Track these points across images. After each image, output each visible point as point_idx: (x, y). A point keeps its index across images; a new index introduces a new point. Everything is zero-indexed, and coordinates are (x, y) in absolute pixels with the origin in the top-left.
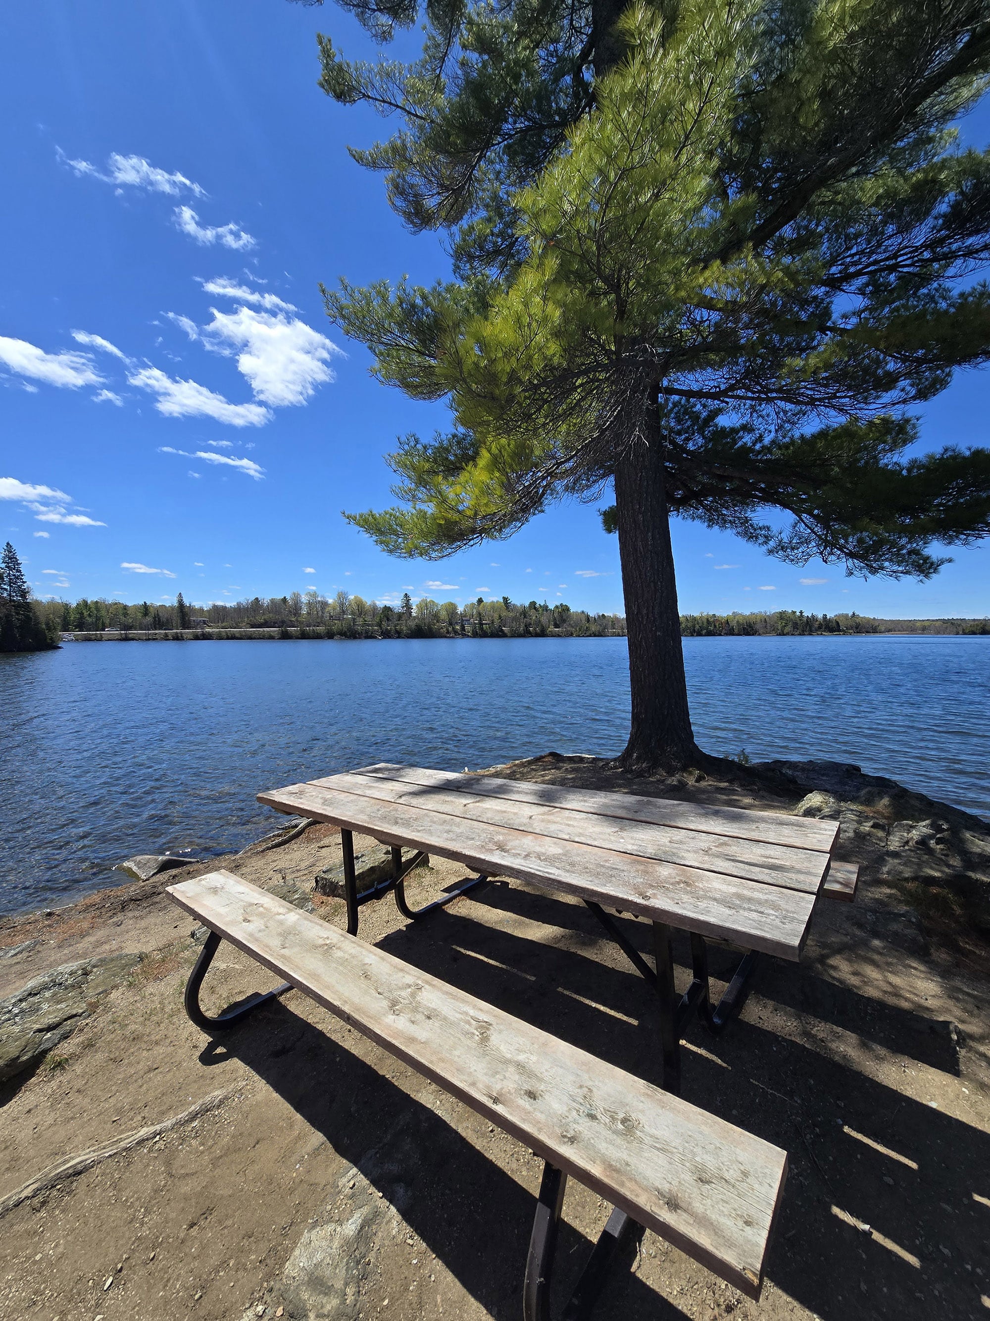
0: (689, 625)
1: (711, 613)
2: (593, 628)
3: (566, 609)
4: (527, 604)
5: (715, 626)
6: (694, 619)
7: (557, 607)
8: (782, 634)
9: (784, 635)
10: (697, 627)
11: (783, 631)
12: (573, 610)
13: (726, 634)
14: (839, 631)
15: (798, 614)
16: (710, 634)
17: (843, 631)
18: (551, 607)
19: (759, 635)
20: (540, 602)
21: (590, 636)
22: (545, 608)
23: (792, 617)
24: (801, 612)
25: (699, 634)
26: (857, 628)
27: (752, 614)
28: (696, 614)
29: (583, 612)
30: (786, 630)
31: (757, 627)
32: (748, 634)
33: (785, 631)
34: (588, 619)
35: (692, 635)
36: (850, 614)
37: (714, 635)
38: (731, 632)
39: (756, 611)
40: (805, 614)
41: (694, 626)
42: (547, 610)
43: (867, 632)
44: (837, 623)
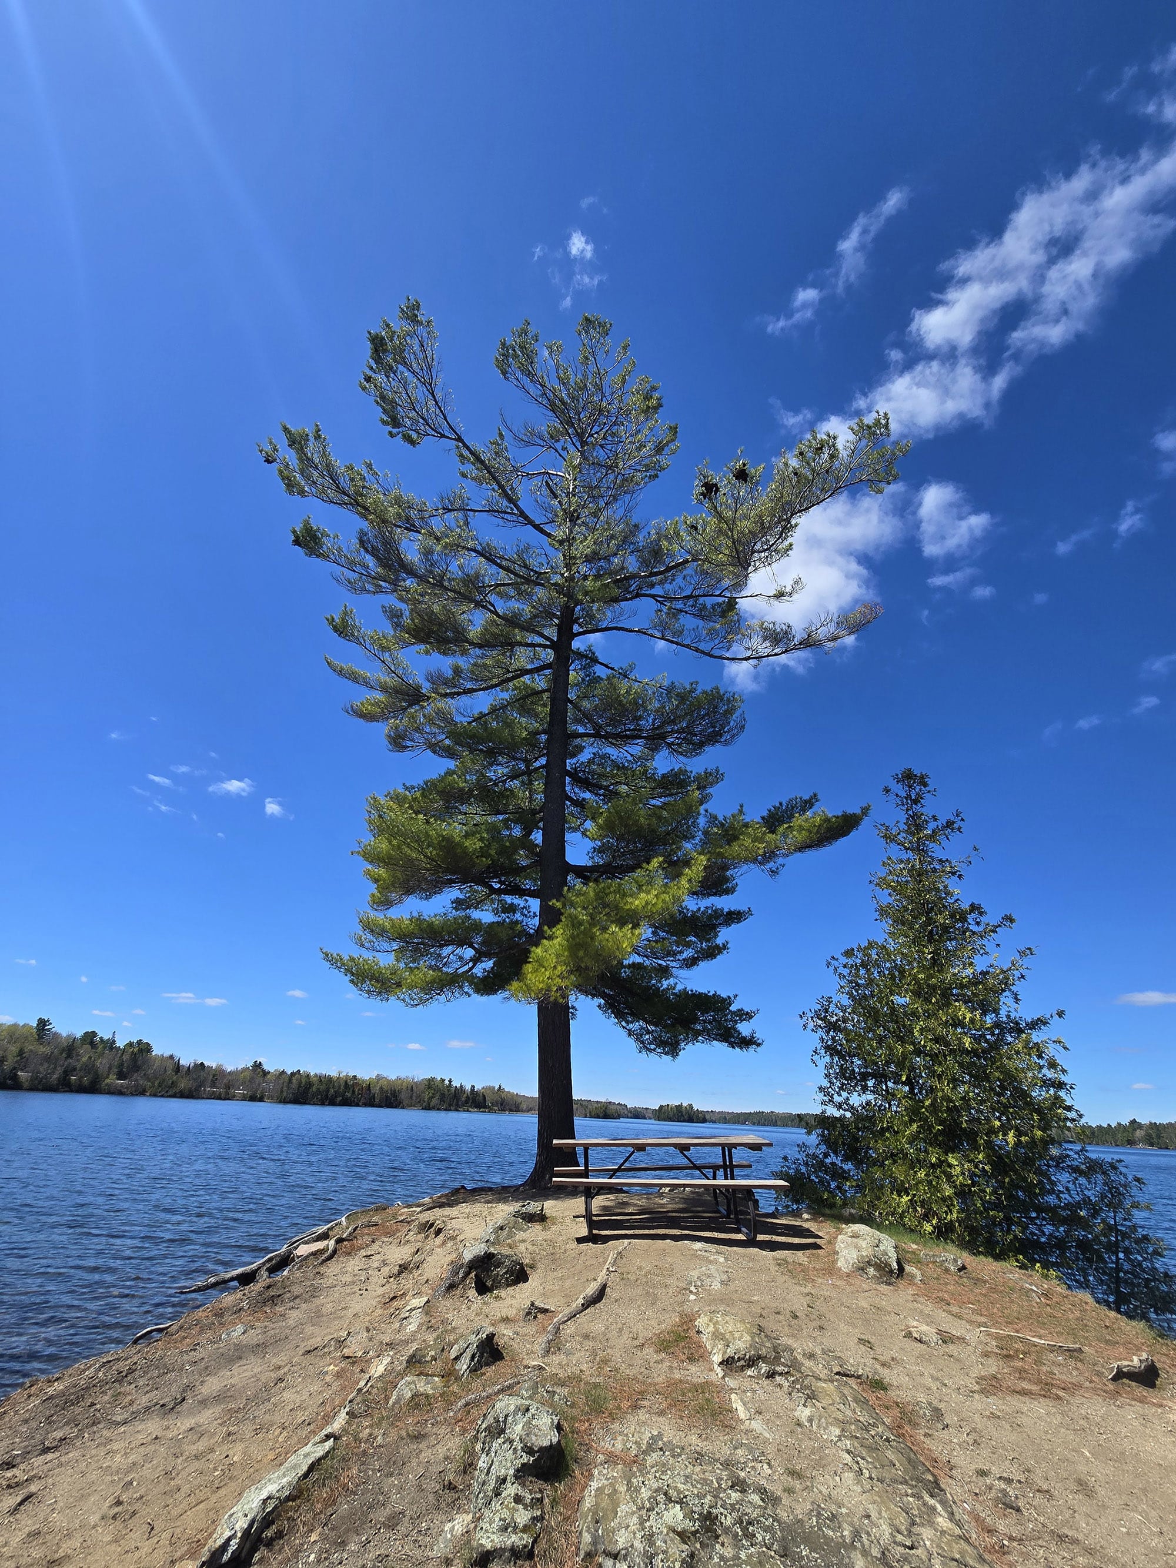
0: (323, 1087)
1: (351, 1074)
2: (183, 1084)
3: (144, 1049)
4: (79, 1034)
5: (354, 1092)
6: (329, 1080)
7: (131, 1044)
8: (428, 1108)
9: (429, 1109)
10: (332, 1091)
11: (429, 1104)
12: (156, 1051)
13: (365, 1105)
14: (485, 1107)
15: (447, 1082)
16: (346, 1103)
17: (489, 1107)
18: (121, 1043)
19: (403, 1108)
20: (104, 1034)
21: (174, 1096)
22: (110, 1044)
23: (440, 1086)
24: (450, 1081)
25: (333, 1103)
26: (501, 1105)
27: (398, 1079)
28: (334, 1074)
29: (171, 1057)
30: (434, 1102)
31: (403, 1096)
32: (390, 1105)
33: (432, 1104)
34: (178, 1067)
35: (323, 1104)
36: (497, 1088)
37: (350, 1105)
38: (371, 1103)
39: (403, 1075)
40: (454, 1084)
41: (328, 1090)
42: (111, 1048)
43: (511, 1110)
44: (484, 1096)
